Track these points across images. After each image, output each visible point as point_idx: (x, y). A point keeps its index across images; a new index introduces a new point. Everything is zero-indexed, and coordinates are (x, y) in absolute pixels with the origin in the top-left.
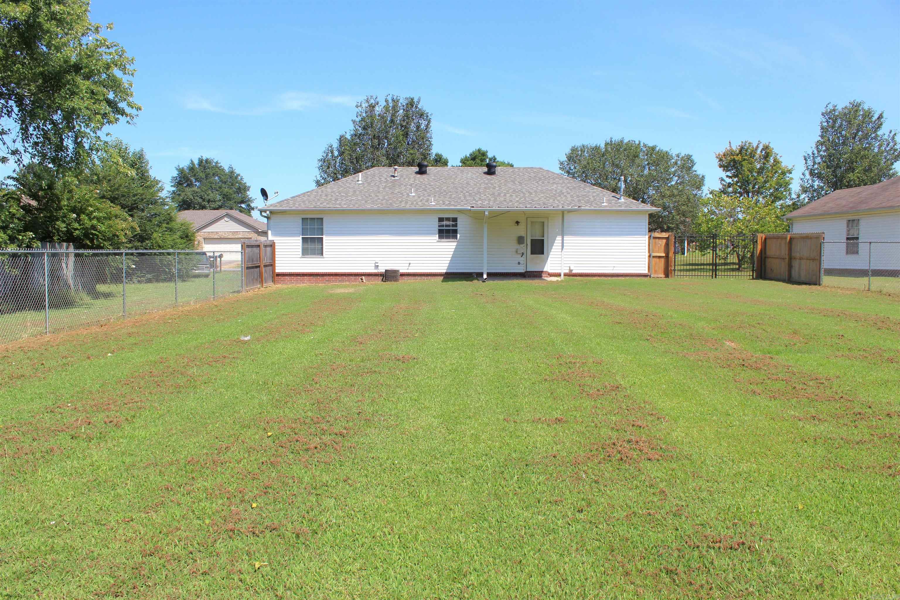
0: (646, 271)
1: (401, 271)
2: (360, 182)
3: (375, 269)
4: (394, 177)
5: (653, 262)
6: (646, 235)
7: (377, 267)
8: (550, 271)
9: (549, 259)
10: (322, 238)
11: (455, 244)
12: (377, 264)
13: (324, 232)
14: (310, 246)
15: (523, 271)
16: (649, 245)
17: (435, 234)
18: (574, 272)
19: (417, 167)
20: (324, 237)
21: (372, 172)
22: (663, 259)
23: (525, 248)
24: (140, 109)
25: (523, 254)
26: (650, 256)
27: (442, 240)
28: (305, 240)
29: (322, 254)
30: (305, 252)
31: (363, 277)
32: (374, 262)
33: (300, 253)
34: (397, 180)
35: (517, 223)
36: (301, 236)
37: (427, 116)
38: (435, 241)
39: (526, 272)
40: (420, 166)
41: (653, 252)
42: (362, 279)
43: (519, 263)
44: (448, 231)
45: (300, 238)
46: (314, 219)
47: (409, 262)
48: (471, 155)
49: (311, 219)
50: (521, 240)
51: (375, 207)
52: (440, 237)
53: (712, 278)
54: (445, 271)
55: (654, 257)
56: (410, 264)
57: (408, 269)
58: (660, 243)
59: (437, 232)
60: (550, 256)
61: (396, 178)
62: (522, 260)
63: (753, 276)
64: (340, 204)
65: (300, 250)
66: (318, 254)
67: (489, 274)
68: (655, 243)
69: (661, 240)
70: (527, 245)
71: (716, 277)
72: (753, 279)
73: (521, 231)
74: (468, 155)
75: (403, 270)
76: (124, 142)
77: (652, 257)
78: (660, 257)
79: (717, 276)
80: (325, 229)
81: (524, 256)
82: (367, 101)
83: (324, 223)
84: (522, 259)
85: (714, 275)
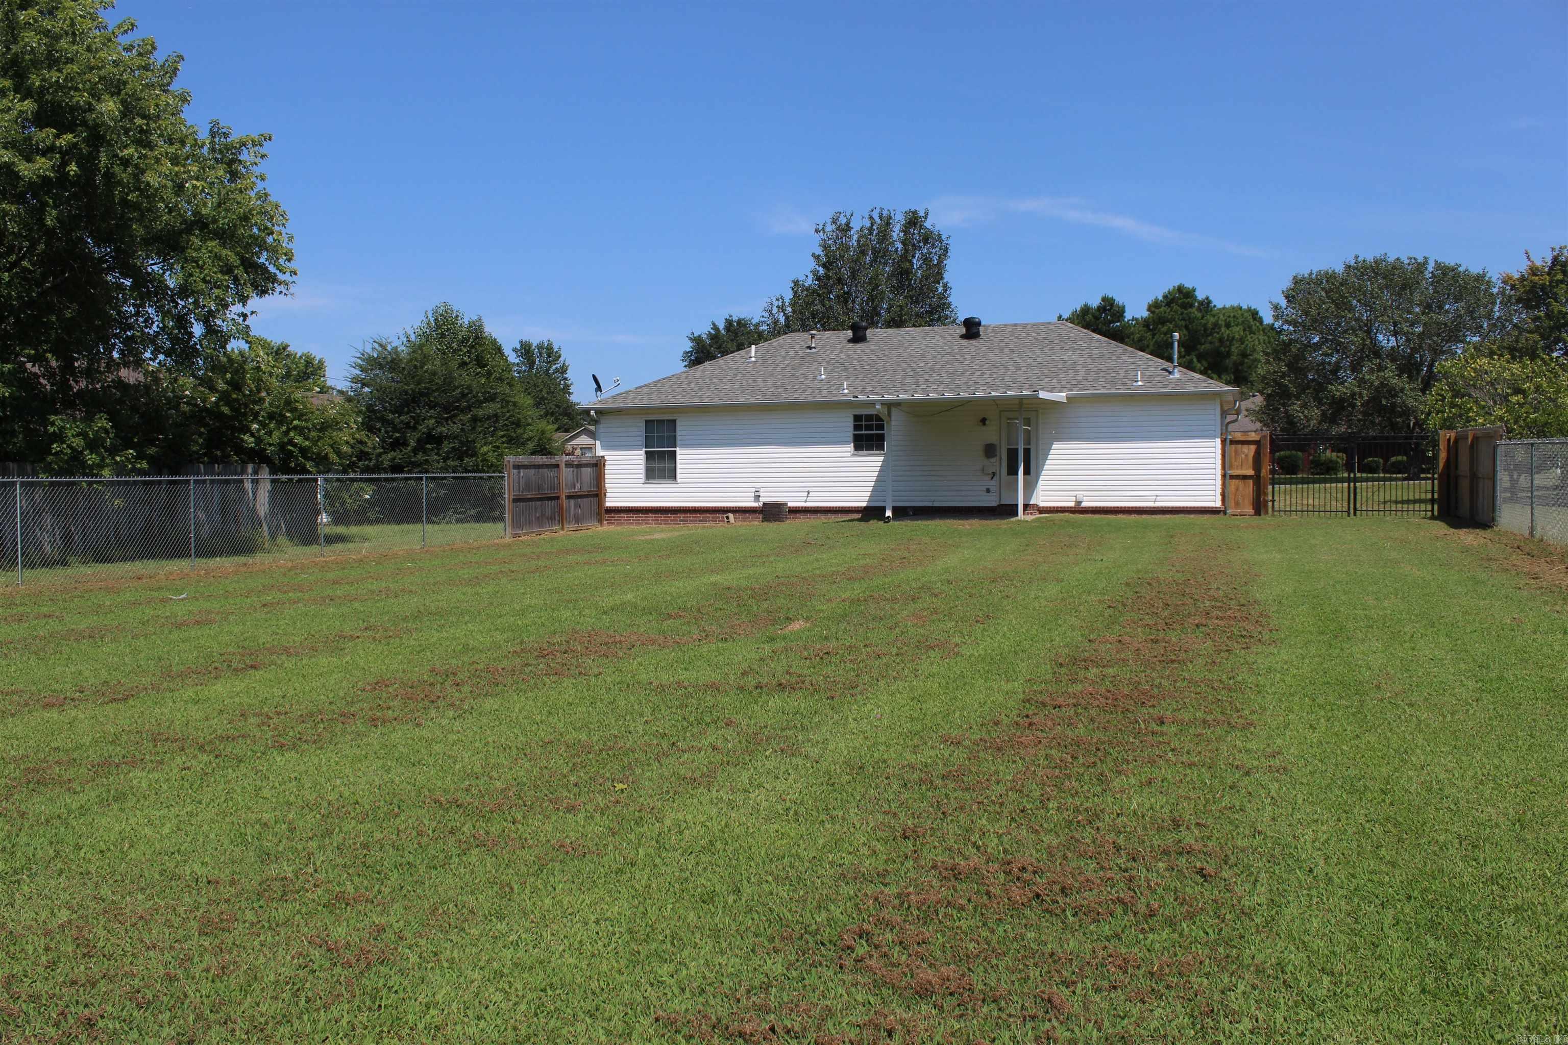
0: (1218, 504)
1: (790, 504)
2: (753, 359)
3: (755, 501)
4: (810, 348)
5: (1233, 486)
6: (1215, 437)
7: (757, 498)
8: (1042, 504)
9: (1040, 483)
10: (675, 451)
11: (882, 458)
12: (757, 494)
13: (678, 442)
14: (657, 465)
15: (994, 504)
16: (1223, 455)
17: (847, 443)
18: (1084, 504)
19: (850, 331)
20: (678, 449)
21: (781, 341)
22: (1251, 482)
23: (998, 464)
24: (295, 274)
25: (994, 474)
26: (1224, 476)
27: (860, 452)
28: (649, 456)
29: (675, 477)
30: (652, 474)
31: (731, 515)
32: (754, 490)
33: (643, 476)
34: (813, 353)
35: (983, 421)
36: (644, 449)
37: (941, 241)
38: (849, 454)
39: (999, 506)
40: (854, 328)
41: (1231, 467)
42: (728, 518)
43: (988, 491)
44: (869, 438)
45: (642, 452)
46: (663, 421)
47: (807, 489)
48: (1165, 297)
49: (657, 421)
50: (990, 451)
51: (752, 400)
52: (857, 448)
53: (1349, 515)
54: (864, 504)
55: (1232, 477)
56: (808, 492)
57: (806, 501)
58: (1246, 451)
59: (851, 438)
60: (1041, 478)
61: (813, 350)
62: (993, 485)
63: (1432, 511)
64: (700, 397)
65: (643, 471)
66: (669, 478)
67: (895, 510)
68: (1236, 452)
69: (1246, 446)
70: (1001, 459)
71: (1355, 514)
72: (1433, 518)
73: (990, 434)
74: (1160, 298)
75: (794, 502)
76: (455, 308)
77: (1228, 477)
78: (1245, 477)
79: (1358, 513)
80: (678, 438)
81: (996, 478)
82: (834, 221)
83: (679, 428)
84: (993, 483)
85: (1352, 511)
